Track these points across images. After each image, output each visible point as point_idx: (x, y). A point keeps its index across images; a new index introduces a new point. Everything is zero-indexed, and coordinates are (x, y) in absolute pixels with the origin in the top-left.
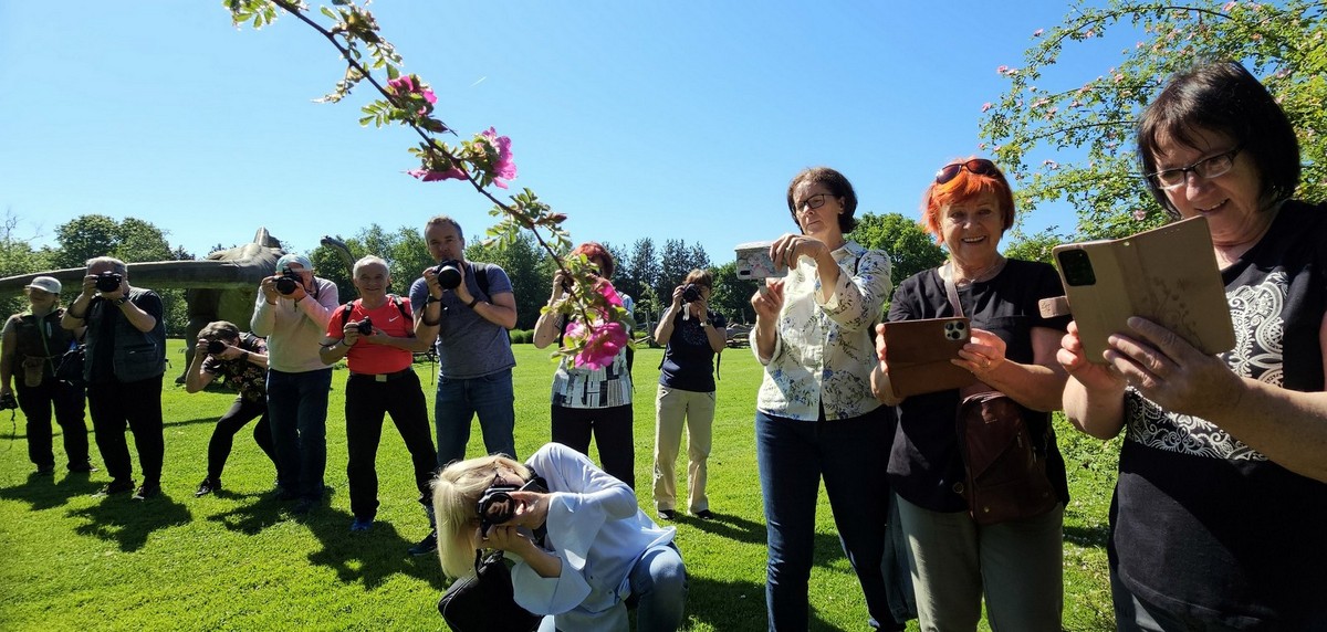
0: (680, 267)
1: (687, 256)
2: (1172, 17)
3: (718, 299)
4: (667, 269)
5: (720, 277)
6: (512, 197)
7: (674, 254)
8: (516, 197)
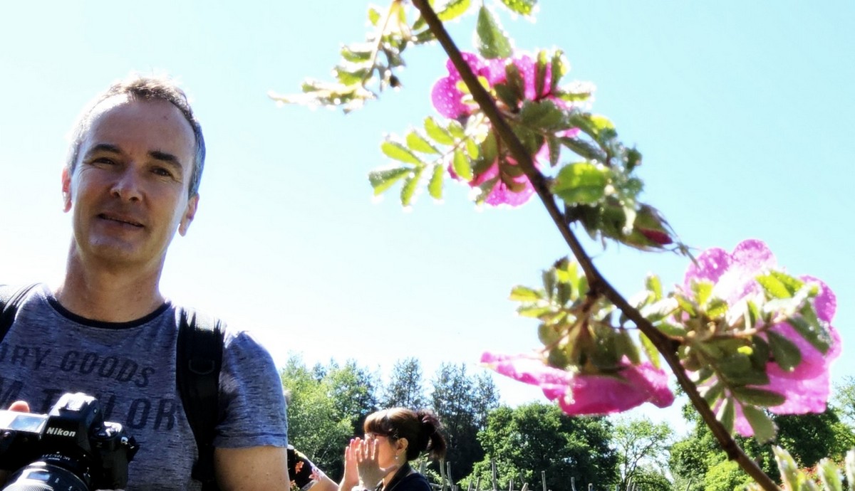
0: (456, 403)
1: (468, 388)
3: (507, 454)
4: (437, 405)
5: (513, 423)
7: (450, 383)
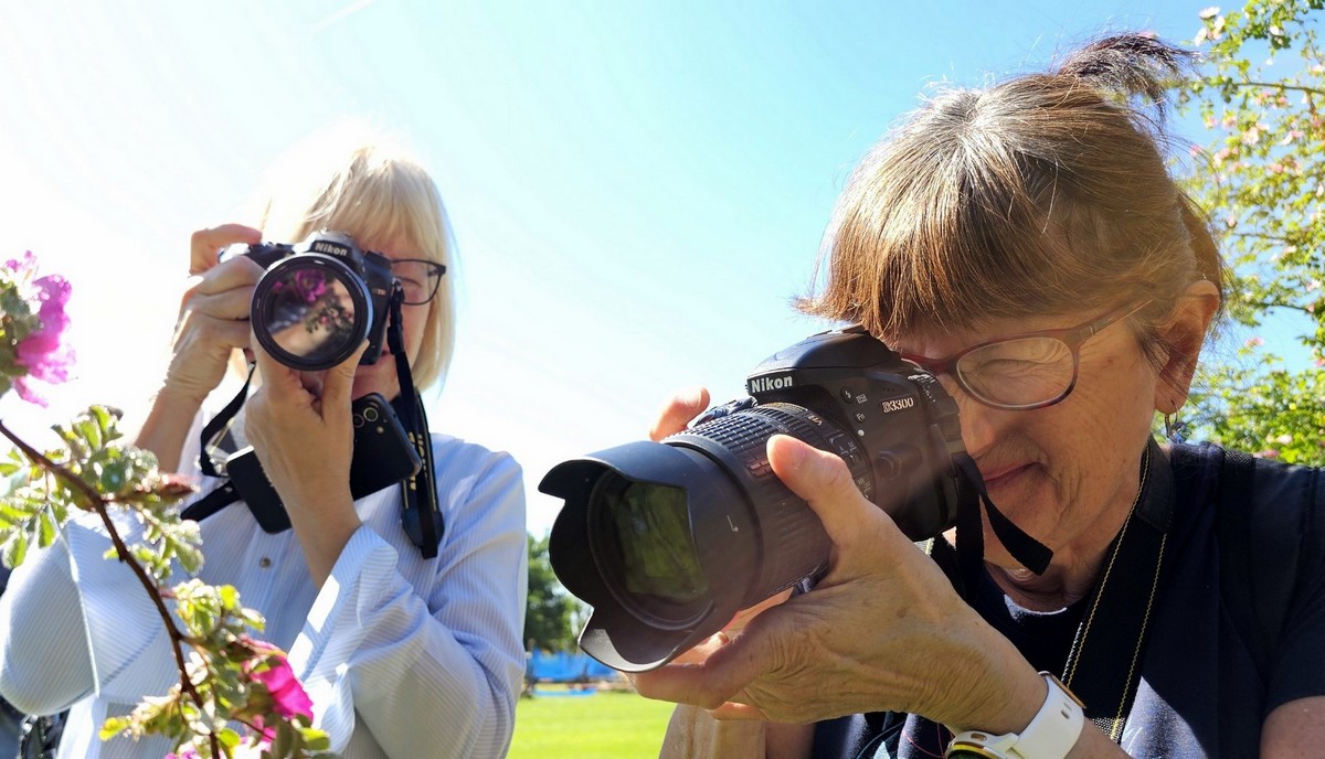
2: (1252, 101)
6: (57, 429)
8: (68, 430)
